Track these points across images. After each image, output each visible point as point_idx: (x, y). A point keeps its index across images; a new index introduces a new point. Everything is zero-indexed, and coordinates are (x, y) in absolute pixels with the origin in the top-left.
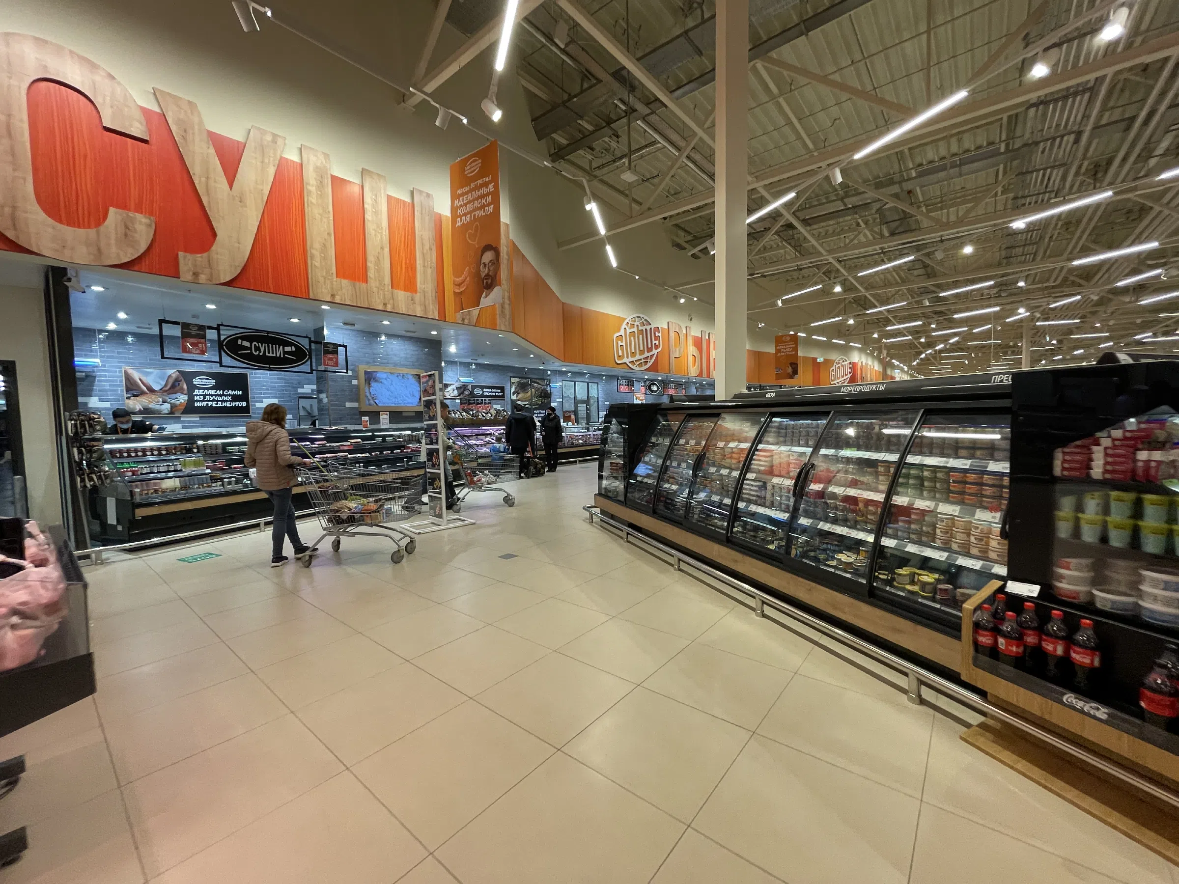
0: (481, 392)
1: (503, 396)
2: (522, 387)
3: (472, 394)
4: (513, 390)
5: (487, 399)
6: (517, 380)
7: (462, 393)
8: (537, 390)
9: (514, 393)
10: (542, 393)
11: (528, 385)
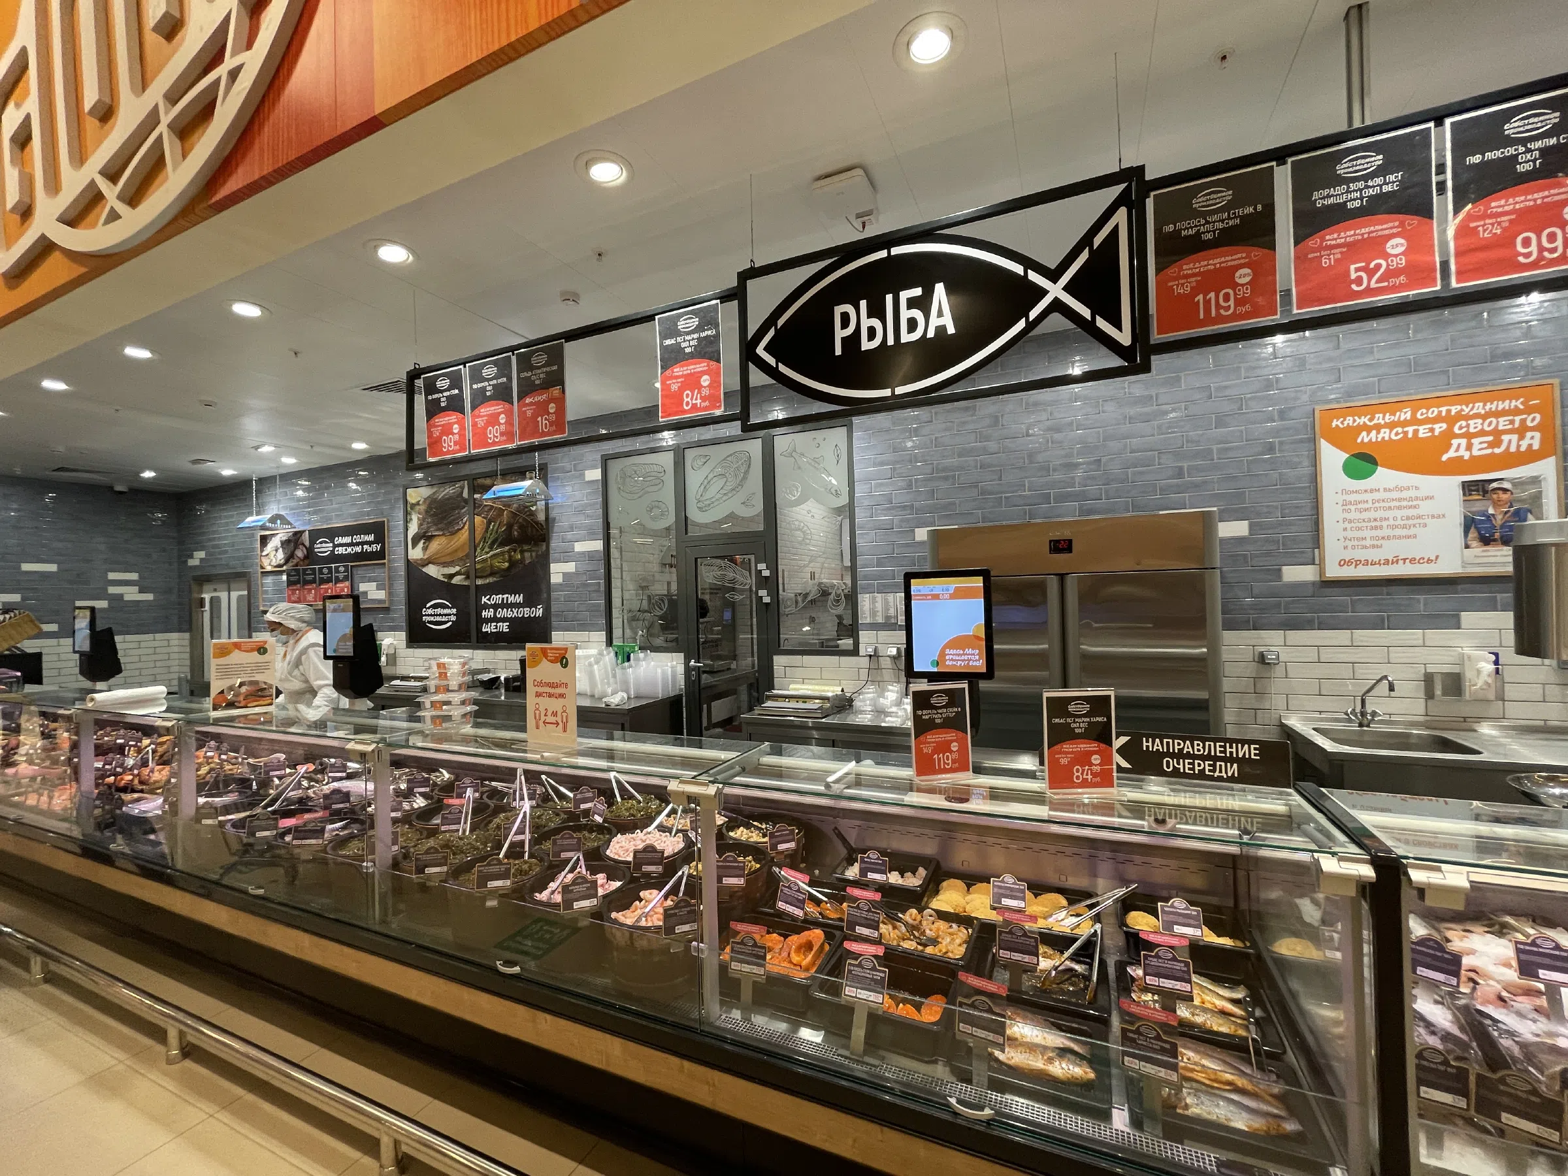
1: (381, 555)
2: (443, 515)
3: (310, 556)
4: (413, 529)
5: (342, 568)
6: (426, 492)
7: (293, 555)
8: (493, 515)
9: (415, 541)
10: (509, 526)
11: (459, 502)
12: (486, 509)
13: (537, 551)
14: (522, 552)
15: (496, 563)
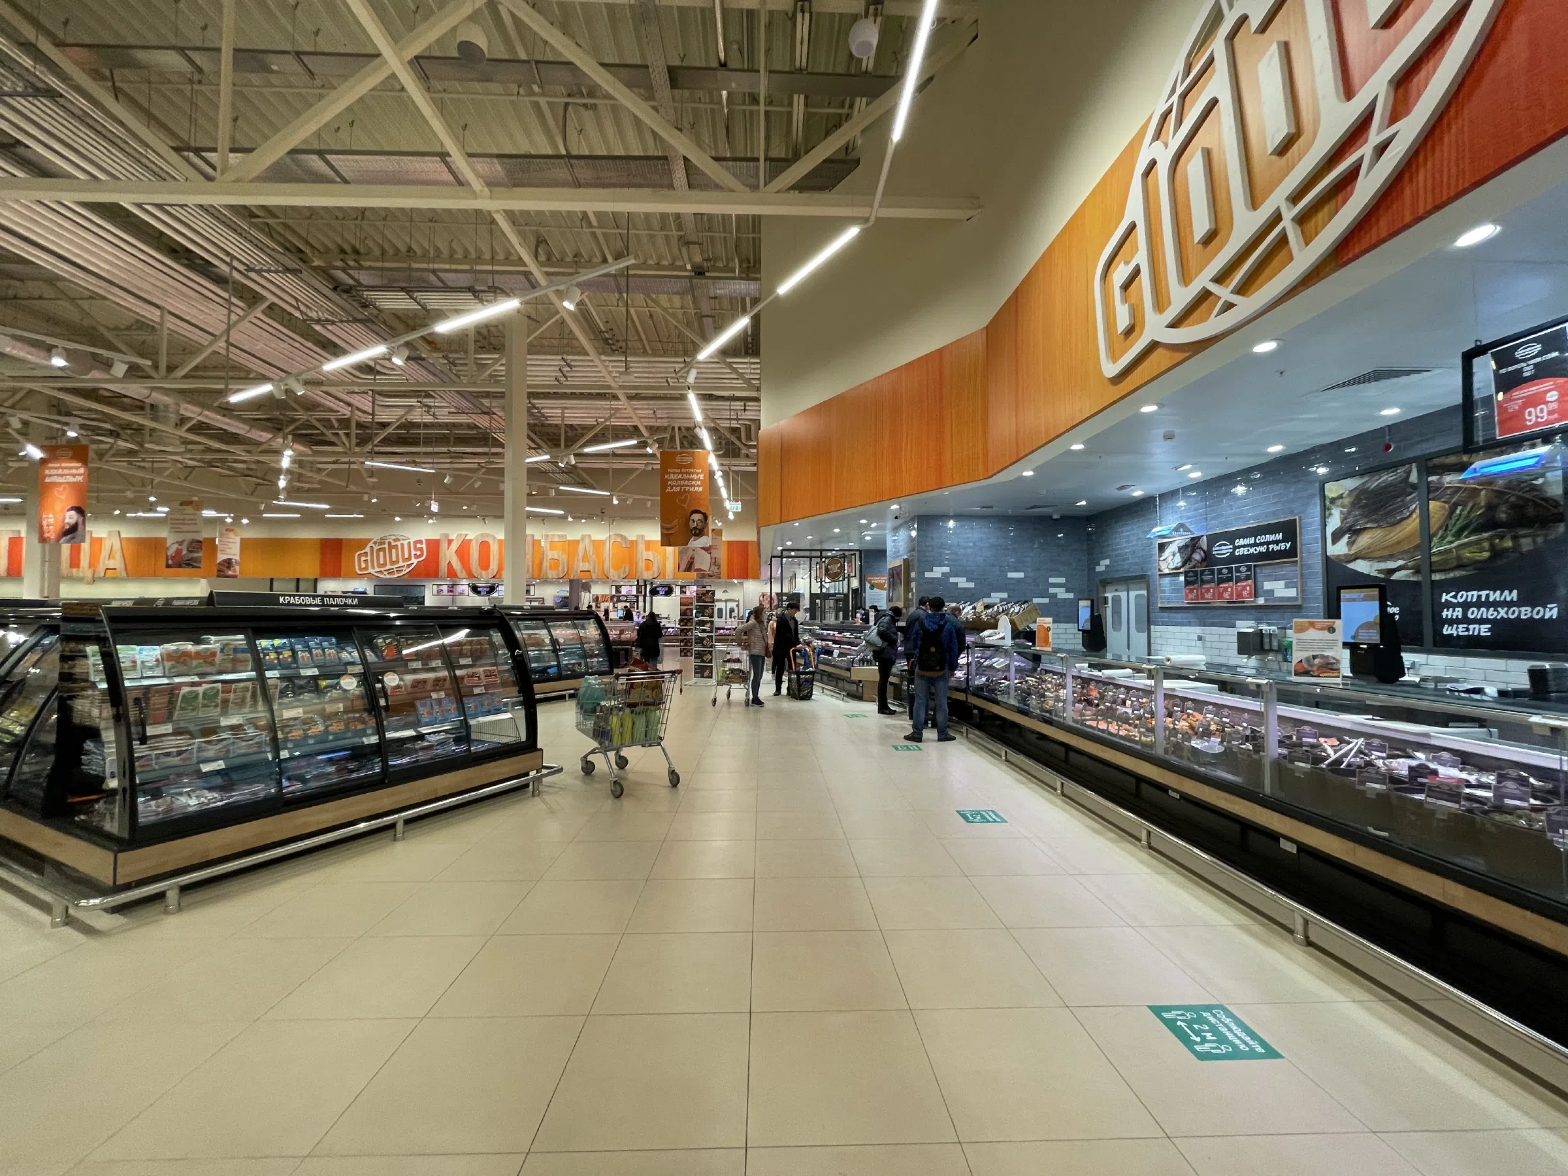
1: (1292, 553)
2: (1375, 504)
3: (1208, 558)
4: (1334, 524)
5: (1246, 567)
6: (1351, 484)
9: (1336, 537)
10: (1491, 508)
11: (1403, 489)
12: (1448, 492)
13: (1546, 536)
14: (1515, 538)
15: (1467, 554)
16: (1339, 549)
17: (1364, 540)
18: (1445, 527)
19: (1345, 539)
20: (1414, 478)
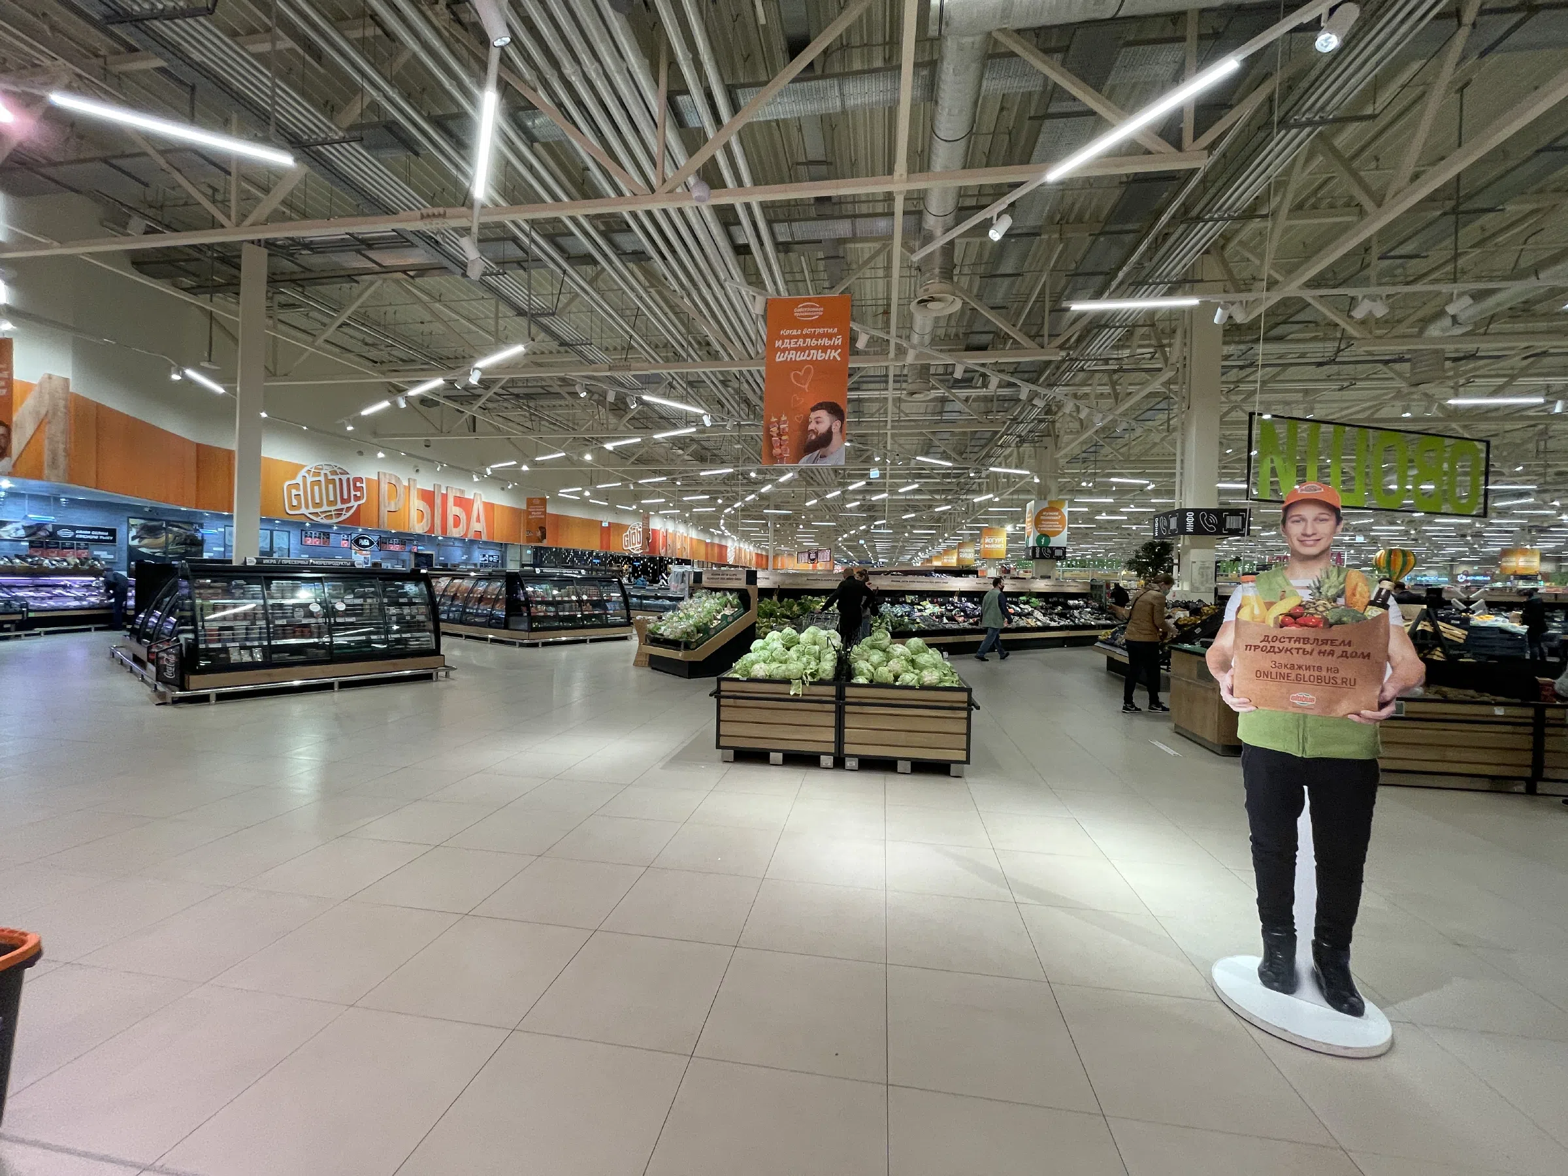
0: (70, 534)
1: (114, 541)
2: (149, 531)
3: (53, 535)
4: (132, 533)
5: (82, 544)
6: (140, 521)
7: (34, 534)
8: (177, 535)
9: (134, 538)
10: (186, 540)
11: (160, 528)
15: (179, 550)
16: (136, 542)
17: (145, 541)
18: (173, 542)
19: (137, 540)
20: (164, 526)
